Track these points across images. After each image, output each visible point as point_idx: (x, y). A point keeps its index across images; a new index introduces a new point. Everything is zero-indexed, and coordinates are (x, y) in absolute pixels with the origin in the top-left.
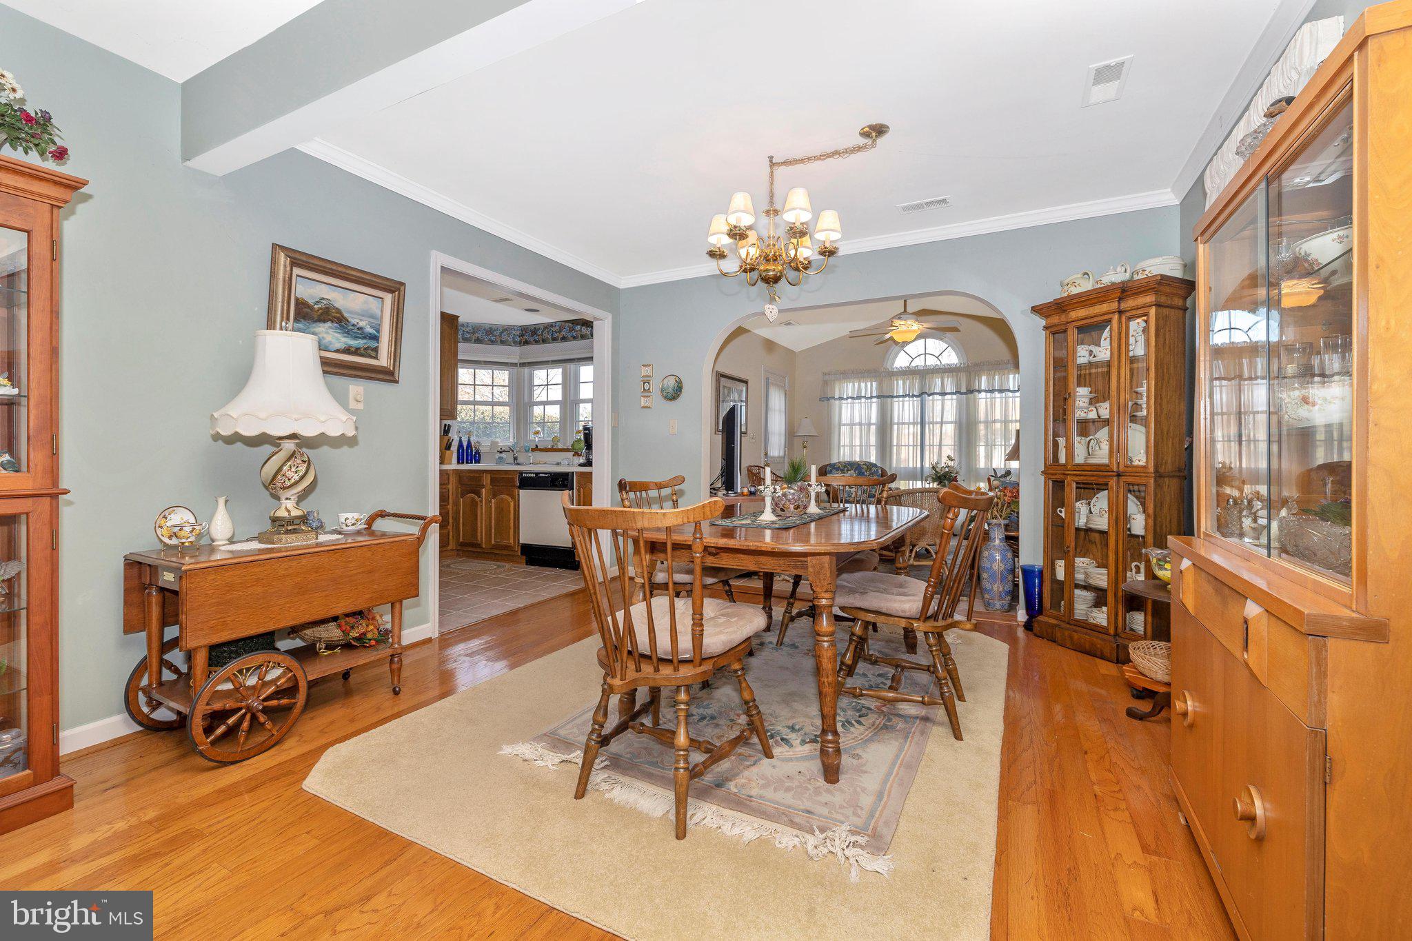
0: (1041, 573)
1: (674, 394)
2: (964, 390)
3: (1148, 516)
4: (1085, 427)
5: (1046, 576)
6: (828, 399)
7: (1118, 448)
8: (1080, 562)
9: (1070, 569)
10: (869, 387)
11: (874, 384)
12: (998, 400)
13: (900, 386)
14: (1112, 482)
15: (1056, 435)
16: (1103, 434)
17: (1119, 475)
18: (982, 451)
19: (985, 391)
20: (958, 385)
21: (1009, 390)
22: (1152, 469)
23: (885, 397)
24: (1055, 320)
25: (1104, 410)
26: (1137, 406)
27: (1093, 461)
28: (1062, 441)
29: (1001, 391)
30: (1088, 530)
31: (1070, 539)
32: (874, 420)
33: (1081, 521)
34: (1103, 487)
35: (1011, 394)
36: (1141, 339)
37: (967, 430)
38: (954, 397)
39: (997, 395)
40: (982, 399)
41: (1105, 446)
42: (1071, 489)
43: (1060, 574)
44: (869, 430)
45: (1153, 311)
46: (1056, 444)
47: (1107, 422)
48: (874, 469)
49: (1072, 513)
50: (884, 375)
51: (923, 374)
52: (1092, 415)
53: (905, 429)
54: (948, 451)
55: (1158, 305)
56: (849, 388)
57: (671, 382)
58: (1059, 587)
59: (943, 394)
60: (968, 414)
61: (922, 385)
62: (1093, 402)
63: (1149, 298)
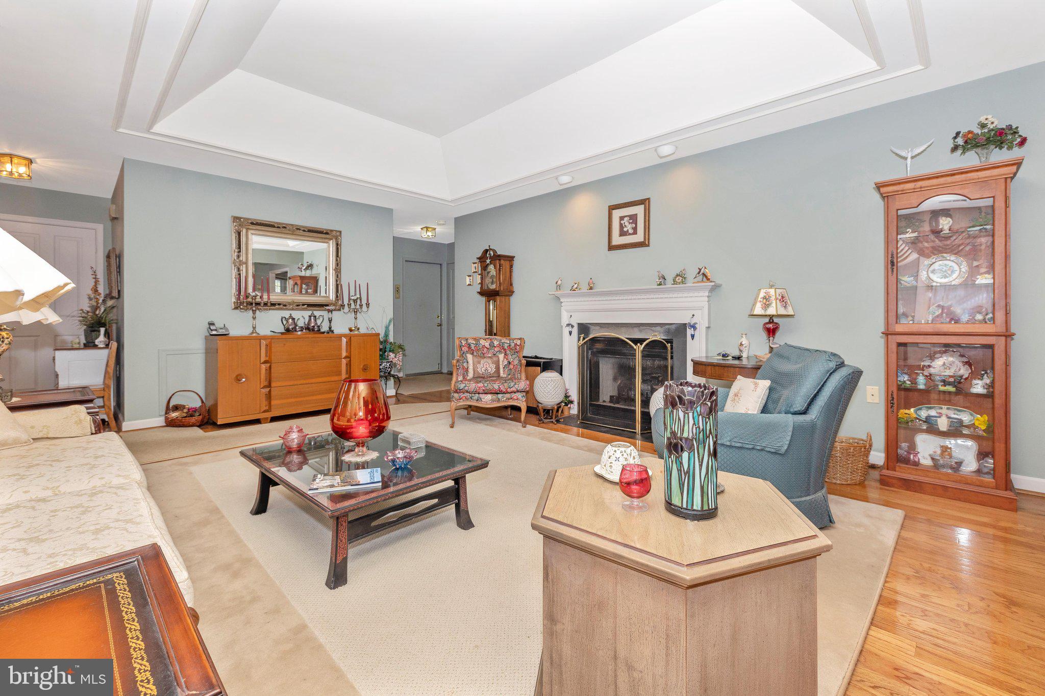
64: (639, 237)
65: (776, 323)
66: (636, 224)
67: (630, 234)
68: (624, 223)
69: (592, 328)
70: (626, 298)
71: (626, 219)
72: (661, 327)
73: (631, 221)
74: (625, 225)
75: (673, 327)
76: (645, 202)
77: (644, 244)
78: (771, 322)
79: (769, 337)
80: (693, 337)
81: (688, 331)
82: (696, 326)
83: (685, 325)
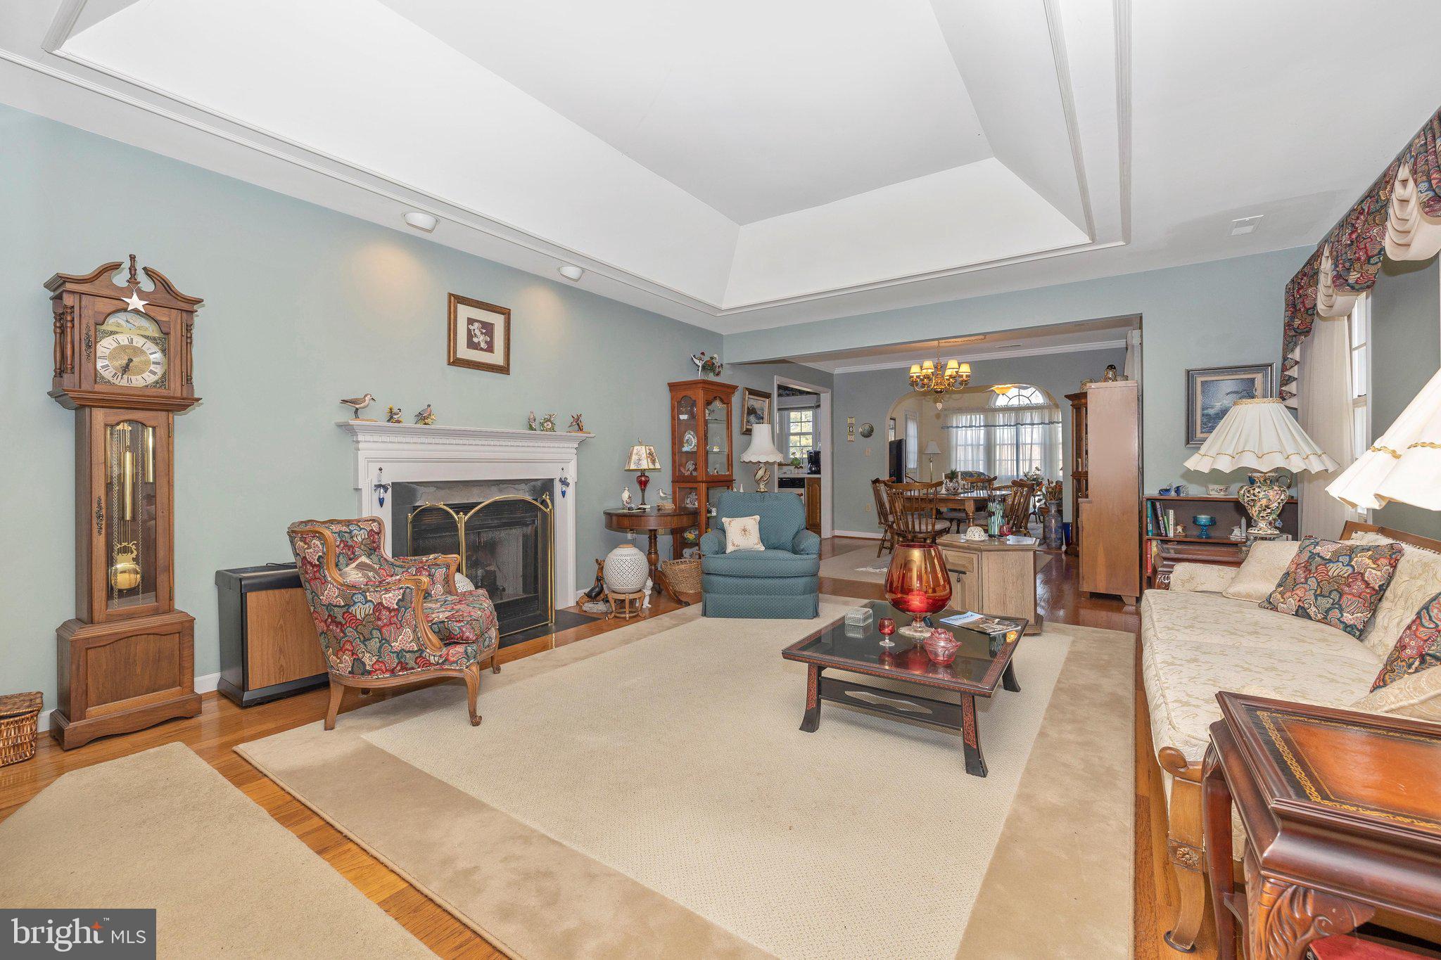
1: (869, 434)
2: (1047, 422)
6: (948, 427)
10: (979, 419)
11: (982, 416)
13: (1000, 419)
15: (1077, 457)
20: (1042, 417)
23: (989, 426)
24: (1076, 402)
28: (1079, 462)
32: (982, 442)
38: (1040, 426)
44: (978, 449)
48: (983, 476)
50: (989, 410)
51: (1019, 409)
53: (1005, 449)
54: (1036, 463)
56: (964, 419)
57: (867, 427)
59: (1033, 424)
61: (1017, 419)
64: (497, 358)
65: (647, 477)
66: (492, 337)
67: (482, 349)
68: (474, 330)
69: (421, 489)
70: (483, 443)
71: (476, 325)
72: (526, 484)
73: (484, 331)
74: (475, 334)
75: (539, 483)
76: (506, 313)
77: (504, 370)
78: (643, 475)
79: (642, 489)
80: (564, 493)
81: (558, 487)
82: (568, 481)
83: (552, 480)
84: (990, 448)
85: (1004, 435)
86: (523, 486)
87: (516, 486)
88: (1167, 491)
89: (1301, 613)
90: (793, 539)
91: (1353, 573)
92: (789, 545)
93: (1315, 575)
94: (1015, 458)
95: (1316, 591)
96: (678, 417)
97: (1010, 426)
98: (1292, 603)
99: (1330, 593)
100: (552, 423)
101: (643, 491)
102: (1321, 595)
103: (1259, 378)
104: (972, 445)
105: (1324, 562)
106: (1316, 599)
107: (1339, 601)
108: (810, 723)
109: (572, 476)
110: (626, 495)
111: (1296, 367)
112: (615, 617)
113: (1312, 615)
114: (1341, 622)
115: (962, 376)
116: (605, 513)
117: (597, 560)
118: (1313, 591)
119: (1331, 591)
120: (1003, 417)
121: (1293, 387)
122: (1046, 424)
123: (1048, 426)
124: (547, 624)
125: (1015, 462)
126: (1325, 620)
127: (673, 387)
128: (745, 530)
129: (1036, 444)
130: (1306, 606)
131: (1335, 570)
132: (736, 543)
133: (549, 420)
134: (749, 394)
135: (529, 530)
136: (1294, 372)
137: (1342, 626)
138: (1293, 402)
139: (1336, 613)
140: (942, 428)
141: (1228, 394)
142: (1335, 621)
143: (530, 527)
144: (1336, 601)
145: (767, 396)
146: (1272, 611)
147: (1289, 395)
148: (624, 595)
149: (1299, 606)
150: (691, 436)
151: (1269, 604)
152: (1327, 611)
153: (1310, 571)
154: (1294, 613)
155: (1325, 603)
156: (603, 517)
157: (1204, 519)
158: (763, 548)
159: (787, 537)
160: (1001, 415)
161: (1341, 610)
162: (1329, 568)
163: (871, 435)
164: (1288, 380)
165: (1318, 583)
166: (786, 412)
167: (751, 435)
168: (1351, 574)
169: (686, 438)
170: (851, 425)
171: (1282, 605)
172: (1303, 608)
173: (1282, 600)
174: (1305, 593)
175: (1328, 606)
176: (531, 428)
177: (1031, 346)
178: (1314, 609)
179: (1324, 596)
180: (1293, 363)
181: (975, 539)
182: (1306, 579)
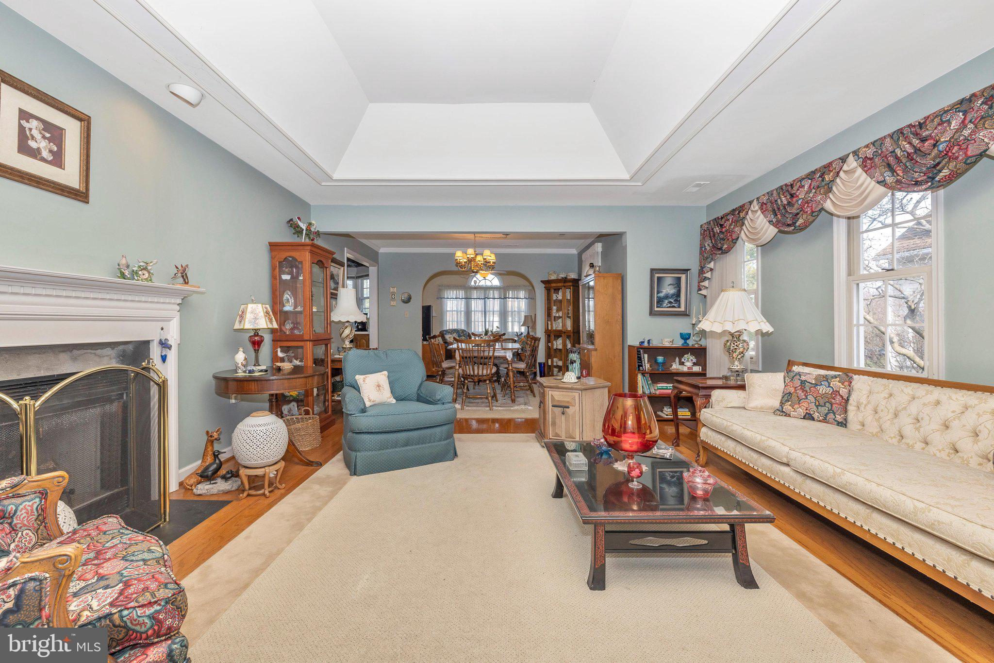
0: (544, 364)
1: (408, 300)
2: (503, 297)
3: (571, 344)
4: (556, 318)
5: (546, 364)
6: (441, 298)
7: (564, 325)
8: (555, 359)
9: (552, 362)
10: (461, 293)
11: (463, 291)
12: (516, 302)
13: (475, 294)
14: (563, 335)
15: (548, 321)
16: (560, 320)
17: (564, 333)
18: (510, 324)
19: (511, 298)
20: (500, 295)
21: (520, 298)
22: (572, 331)
23: (468, 299)
24: (547, 285)
25: (560, 314)
26: (568, 313)
27: (558, 329)
28: (549, 323)
29: (517, 298)
30: (557, 349)
31: (552, 353)
32: (463, 309)
33: (555, 347)
34: (561, 336)
35: (521, 300)
36: (569, 294)
37: (504, 315)
38: (499, 300)
39: (516, 300)
40: (510, 302)
41: (561, 324)
42: (552, 337)
43: (550, 364)
44: (461, 314)
45: (572, 287)
46: (548, 323)
47: (560, 317)
48: (465, 333)
49: (553, 345)
50: (468, 289)
51: (486, 289)
52: (557, 315)
53: (477, 313)
54: (496, 324)
55: (573, 286)
56: (452, 293)
57: (406, 296)
58: (549, 367)
59: (494, 298)
60: (504, 308)
61: (485, 295)
62: (558, 311)
63: (571, 284)
64: (69, 177)
66: (60, 147)
67: (44, 161)
68: (30, 129)
71: (35, 123)
72: (115, 349)
73: (48, 135)
74: (32, 136)
75: (130, 347)
76: (84, 120)
77: (81, 195)
78: (256, 335)
79: (255, 350)
80: (164, 359)
81: (155, 352)
82: (169, 343)
83: (147, 343)
84: (468, 313)
85: (476, 305)
86: (108, 351)
87: (99, 352)
88: (643, 342)
89: (808, 417)
90: (418, 390)
91: (833, 391)
92: (415, 396)
93: (811, 393)
94: (484, 321)
95: (816, 403)
96: (280, 277)
97: (481, 299)
98: (801, 411)
99: (825, 404)
100: (149, 273)
101: (257, 351)
102: (819, 405)
103: (683, 277)
104: (457, 311)
105: (813, 386)
106: (818, 408)
107: (832, 408)
108: (597, 581)
109: (173, 335)
110: (240, 357)
111: (710, 272)
112: (249, 495)
113: (816, 418)
114: (835, 420)
115: (489, 262)
116: (215, 377)
117: (207, 432)
118: (814, 404)
119: (825, 403)
120: (477, 292)
121: (706, 283)
122: (502, 299)
123: (502, 300)
124: (159, 525)
125: (484, 323)
126: (825, 421)
127: (274, 247)
128: (379, 386)
129: (496, 311)
130: (812, 413)
131: (823, 389)
132: (372, 398)
133: (145, 269)
134: (331, 262)
135: (114, 407)
136: (708, 275)
137: (836, 423)
138: (704, 292)
139: (831, 416)
140: (437, 298)
141: (669, 285)
142: (831, 421)
143: (115, 404)
144: (830, 408)
145: (342, 265)
146: (785, 417)
147: (704, 287)
148: (263, 470)
149: (807, 413)
150: (288, 296)
151: (781, 412)
152: (826, 415)
153: (807, 391)
154: (802, 417)
155: (824, 410)
156: (213, 382)
157: (660, 359)
158: (394, 401)
159: (413, 389)
160: (475, 291)
161: (834, 414)
162: (818, 389)
163: (410, 301)
164: (704, 279)
165: (815, 398)
166: (360, 280)
167: (336, 299)
168: (833, 392)
169: (285, 298)
170: (393, 294)
171: (794, 413)
172: (809, 414)
173: (793, 410)
174: (809, 403)
175: (826, 411)
176: (123, 276)
177: (527, 247)
178: (817, 414)
179: (822, 406)
180: (709, 270)
181: (572, 381)
182: (806, 397)
